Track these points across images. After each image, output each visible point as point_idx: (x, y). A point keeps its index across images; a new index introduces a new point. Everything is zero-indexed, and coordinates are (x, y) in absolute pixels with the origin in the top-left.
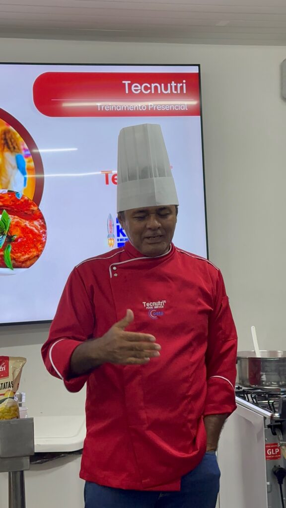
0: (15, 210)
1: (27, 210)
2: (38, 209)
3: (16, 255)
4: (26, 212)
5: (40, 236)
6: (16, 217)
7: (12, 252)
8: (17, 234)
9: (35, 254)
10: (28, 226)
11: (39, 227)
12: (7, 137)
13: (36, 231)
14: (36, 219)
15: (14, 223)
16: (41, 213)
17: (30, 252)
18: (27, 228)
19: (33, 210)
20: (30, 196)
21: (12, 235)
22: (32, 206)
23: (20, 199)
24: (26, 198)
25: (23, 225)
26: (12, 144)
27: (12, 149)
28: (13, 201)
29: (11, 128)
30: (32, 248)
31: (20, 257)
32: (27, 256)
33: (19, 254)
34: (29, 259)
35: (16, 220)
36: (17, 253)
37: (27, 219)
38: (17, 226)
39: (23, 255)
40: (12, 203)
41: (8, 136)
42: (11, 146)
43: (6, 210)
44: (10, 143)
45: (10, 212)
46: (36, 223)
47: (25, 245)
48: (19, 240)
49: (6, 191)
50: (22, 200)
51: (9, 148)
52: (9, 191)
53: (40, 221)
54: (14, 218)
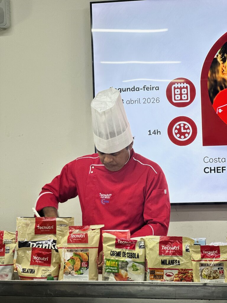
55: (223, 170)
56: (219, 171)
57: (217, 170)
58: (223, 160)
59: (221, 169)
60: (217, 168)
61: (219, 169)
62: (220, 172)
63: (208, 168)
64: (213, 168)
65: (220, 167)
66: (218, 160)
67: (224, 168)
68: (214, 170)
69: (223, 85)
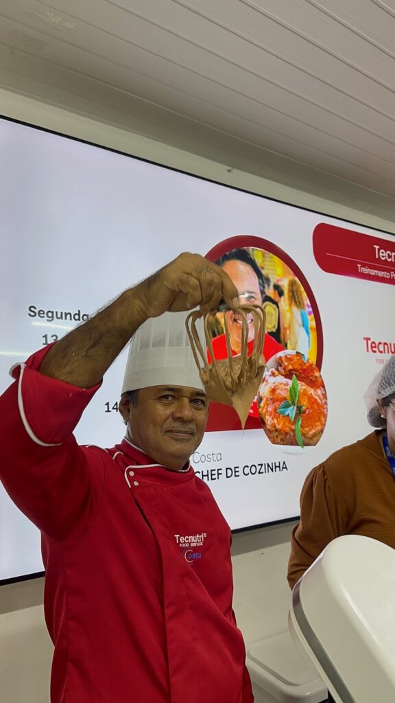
0: (303, 375)
1: (312, 376)
2: (320, 375)
3: (305, 429)
4: (311, 378)
5: (322, 407)
6: (304, 383)
7: (302, 426)
8: (305, 404)
9: (320, 428)
10: (313, 394)
11: (322, 396)
12: (294, 290)
13: (319, 401)
14: (318, 387)
15: (302, 391)
16: (322, 381)
17: (316, 426)
18: (313, 397)
19: (316, 377)
20: (313, 360)
21: (301, 404)
22: (315, 371)
23: (305, 362)
24: (311, 362)
25: (309, 393)
26: (298, 298)
27: (298, 303)
28: (301, 365)
29: (297, 279)
30: (317, 421)
31: (308, 432)
32: (313, 431)
33: (307, 429)
34: (315, 435)
35: (303, 387)
36: (306, 427)
37: (312, 387)
38: (304, 394)
39: (310, 430)
40: (300, 367)
41: (295, 288)
42: (297, 300)
43: (296, 375)
44: (296, 297)
45: (299, 378)
46: (319, 392)
47: (311, 418)
48: (307, 412)
49: (295, 352)
50: (308, 364)
51: (296, 302)
52: (297, 353)
53: (322, 389)
54: (302, 385)
55: (219, 474)
56: (213, 477)
57: (212, 475)
58: (219, 456)
59: (216, 472)
60: (212, 471)
61: (213, 472)
62: (215, 479)
63: (199, 472)
64: (205, 473)
65: (214, 470)
66: (211, 457)
67: (220, 472)
68: (207, 475)
69: (216, 330)
